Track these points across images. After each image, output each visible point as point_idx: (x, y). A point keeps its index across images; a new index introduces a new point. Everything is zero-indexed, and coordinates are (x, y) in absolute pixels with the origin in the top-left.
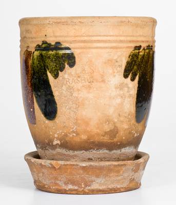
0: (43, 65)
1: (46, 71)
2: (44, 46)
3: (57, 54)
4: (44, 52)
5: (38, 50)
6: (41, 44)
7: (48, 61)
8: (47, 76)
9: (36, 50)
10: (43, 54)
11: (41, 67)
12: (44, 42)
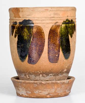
0: (67, 31)
1: (68, 34)
2: (67, 21)
3: (72, 25)
4: (67, 25)
5: (64, 24)
6: (65, 21)
7: (69, 29)
8: (69, 37)
9: (62, 24)
10: (67, 26)
11: (66, 32)
12: (67, 20)
